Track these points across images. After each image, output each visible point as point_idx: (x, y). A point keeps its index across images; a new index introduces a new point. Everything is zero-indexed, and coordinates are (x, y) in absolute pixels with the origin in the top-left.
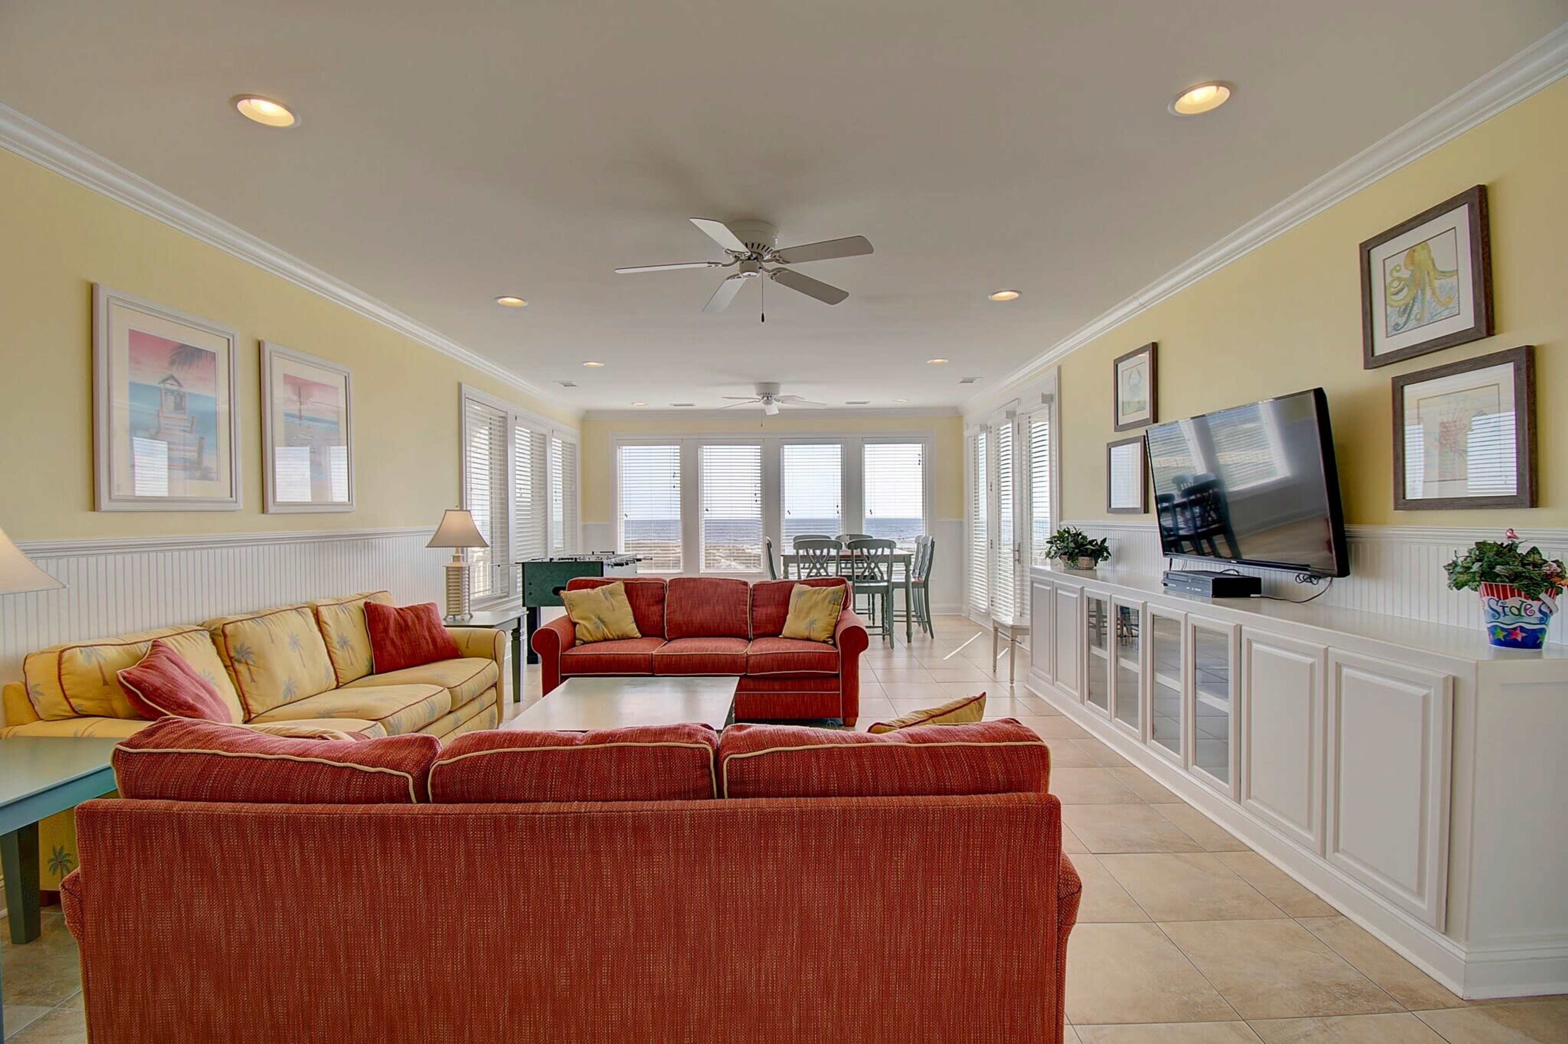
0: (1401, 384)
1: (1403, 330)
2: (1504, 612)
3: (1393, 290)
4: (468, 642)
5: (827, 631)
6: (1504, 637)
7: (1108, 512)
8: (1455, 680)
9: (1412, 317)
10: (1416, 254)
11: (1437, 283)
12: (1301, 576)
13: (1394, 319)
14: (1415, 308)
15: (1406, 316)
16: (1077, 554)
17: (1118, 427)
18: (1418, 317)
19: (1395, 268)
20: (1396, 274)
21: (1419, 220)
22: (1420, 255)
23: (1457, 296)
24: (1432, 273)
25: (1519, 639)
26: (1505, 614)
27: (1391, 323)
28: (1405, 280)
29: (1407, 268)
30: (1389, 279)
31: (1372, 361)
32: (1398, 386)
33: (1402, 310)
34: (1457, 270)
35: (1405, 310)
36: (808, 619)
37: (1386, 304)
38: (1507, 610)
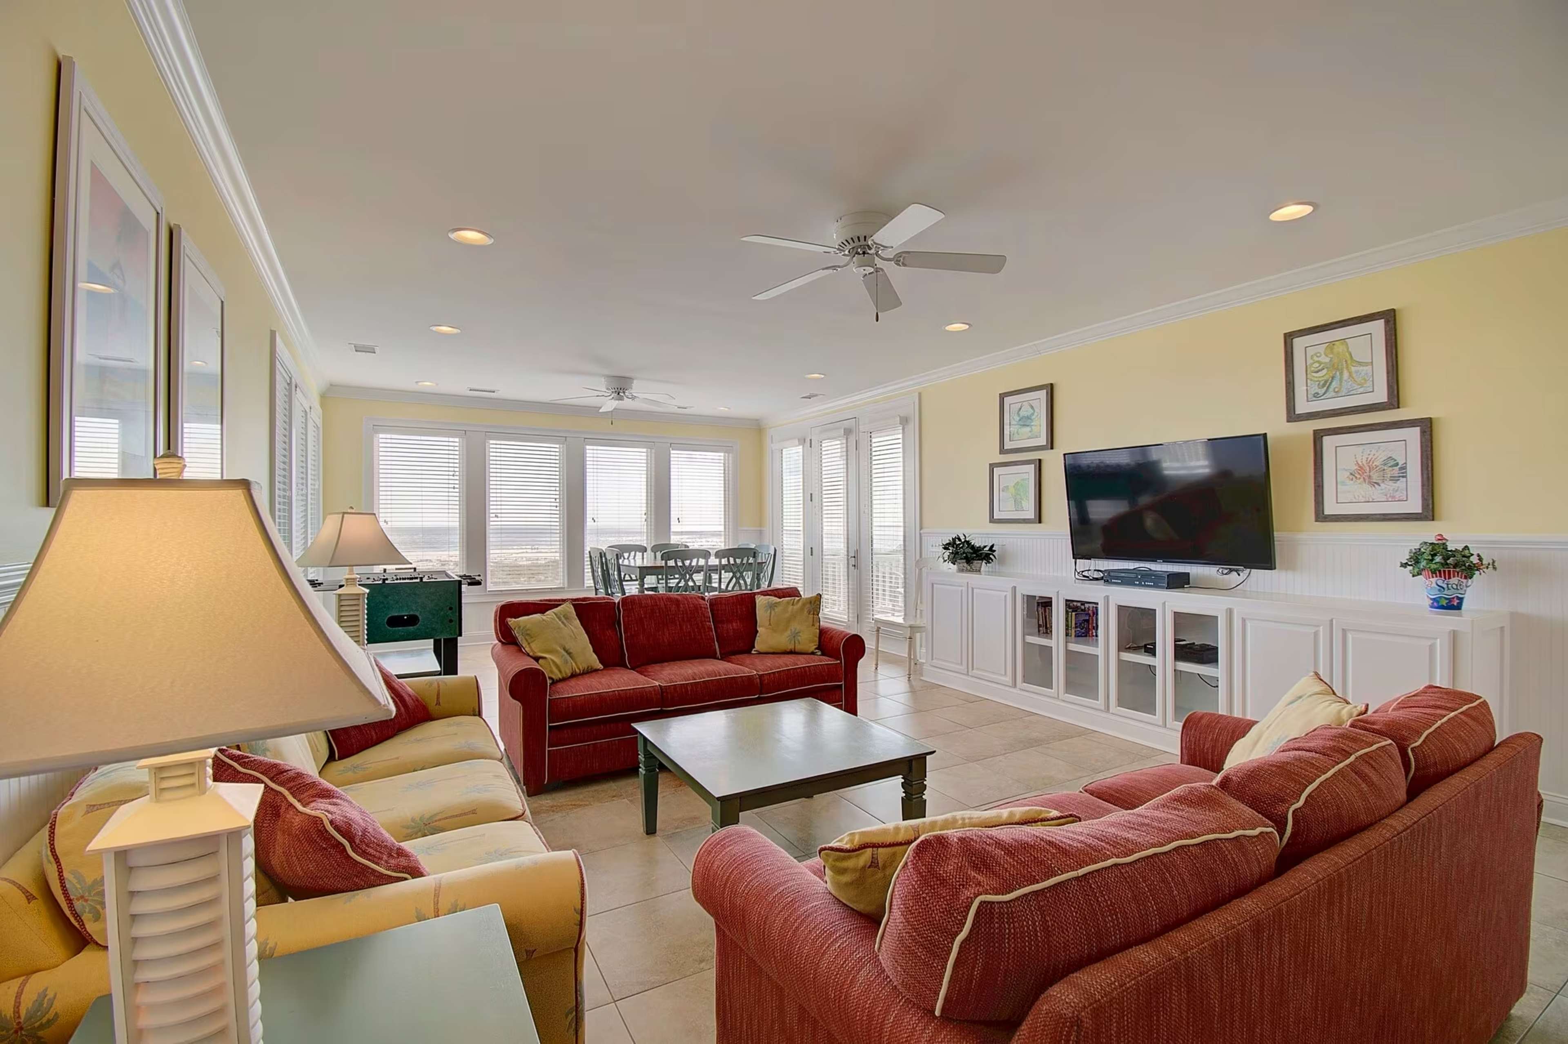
0: (1322, 434)
1: (1322, 398)
2: (1448, 587)
3: (1313, 369)
4: (438, 695)
5: (813, 642)
6: (1447, 603)
7: (991, 522)
8: (1454, 631)
9: (1331, 389)
10: (1335, 347)
11: (1353, 369)
12: (1220, 571)
13: (1315, 389)
14: (1334, 383)
15: (1325, 388)
16: (973, 559)
17: (1003, 451)
18: (1336, 390)
19: (1316, 354)
20: (1316, 359)
21: (1341, 324)
22: (1339, 348)
23: (1371, 379)
24: (1349, 362)
25: (1455, 604)
26: (1449, 589)
27: (1312, 391)
28: (1325, 363)
29: (1327, 356)
30: (1309, 361)
31: (1292, 416)
32: (1318, 436)
33: (1321, 384)
34: (1372, 362)
35: (1324, 385)
36: (789, 632)
37: (1307, 379)
38: (1450, 586)
